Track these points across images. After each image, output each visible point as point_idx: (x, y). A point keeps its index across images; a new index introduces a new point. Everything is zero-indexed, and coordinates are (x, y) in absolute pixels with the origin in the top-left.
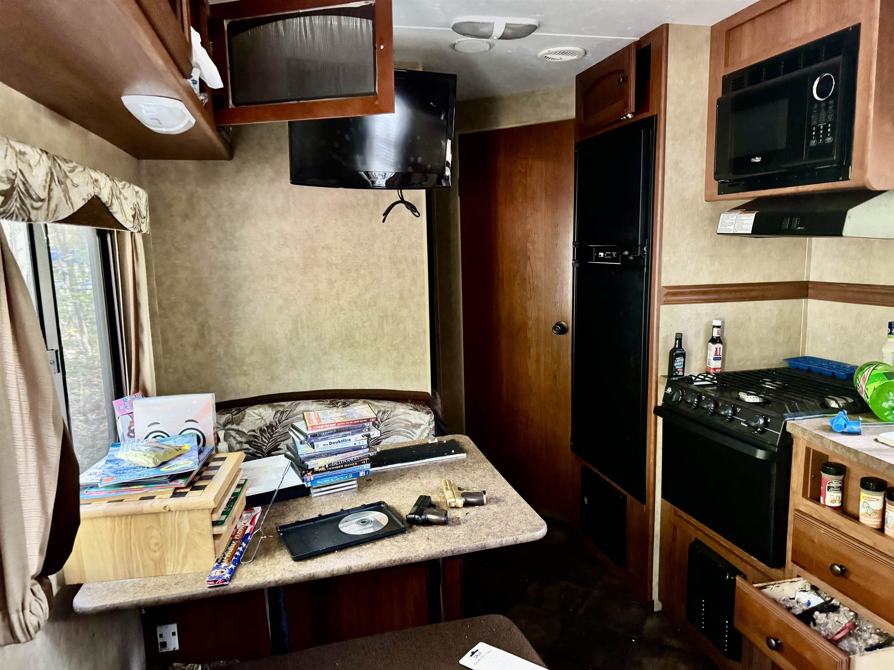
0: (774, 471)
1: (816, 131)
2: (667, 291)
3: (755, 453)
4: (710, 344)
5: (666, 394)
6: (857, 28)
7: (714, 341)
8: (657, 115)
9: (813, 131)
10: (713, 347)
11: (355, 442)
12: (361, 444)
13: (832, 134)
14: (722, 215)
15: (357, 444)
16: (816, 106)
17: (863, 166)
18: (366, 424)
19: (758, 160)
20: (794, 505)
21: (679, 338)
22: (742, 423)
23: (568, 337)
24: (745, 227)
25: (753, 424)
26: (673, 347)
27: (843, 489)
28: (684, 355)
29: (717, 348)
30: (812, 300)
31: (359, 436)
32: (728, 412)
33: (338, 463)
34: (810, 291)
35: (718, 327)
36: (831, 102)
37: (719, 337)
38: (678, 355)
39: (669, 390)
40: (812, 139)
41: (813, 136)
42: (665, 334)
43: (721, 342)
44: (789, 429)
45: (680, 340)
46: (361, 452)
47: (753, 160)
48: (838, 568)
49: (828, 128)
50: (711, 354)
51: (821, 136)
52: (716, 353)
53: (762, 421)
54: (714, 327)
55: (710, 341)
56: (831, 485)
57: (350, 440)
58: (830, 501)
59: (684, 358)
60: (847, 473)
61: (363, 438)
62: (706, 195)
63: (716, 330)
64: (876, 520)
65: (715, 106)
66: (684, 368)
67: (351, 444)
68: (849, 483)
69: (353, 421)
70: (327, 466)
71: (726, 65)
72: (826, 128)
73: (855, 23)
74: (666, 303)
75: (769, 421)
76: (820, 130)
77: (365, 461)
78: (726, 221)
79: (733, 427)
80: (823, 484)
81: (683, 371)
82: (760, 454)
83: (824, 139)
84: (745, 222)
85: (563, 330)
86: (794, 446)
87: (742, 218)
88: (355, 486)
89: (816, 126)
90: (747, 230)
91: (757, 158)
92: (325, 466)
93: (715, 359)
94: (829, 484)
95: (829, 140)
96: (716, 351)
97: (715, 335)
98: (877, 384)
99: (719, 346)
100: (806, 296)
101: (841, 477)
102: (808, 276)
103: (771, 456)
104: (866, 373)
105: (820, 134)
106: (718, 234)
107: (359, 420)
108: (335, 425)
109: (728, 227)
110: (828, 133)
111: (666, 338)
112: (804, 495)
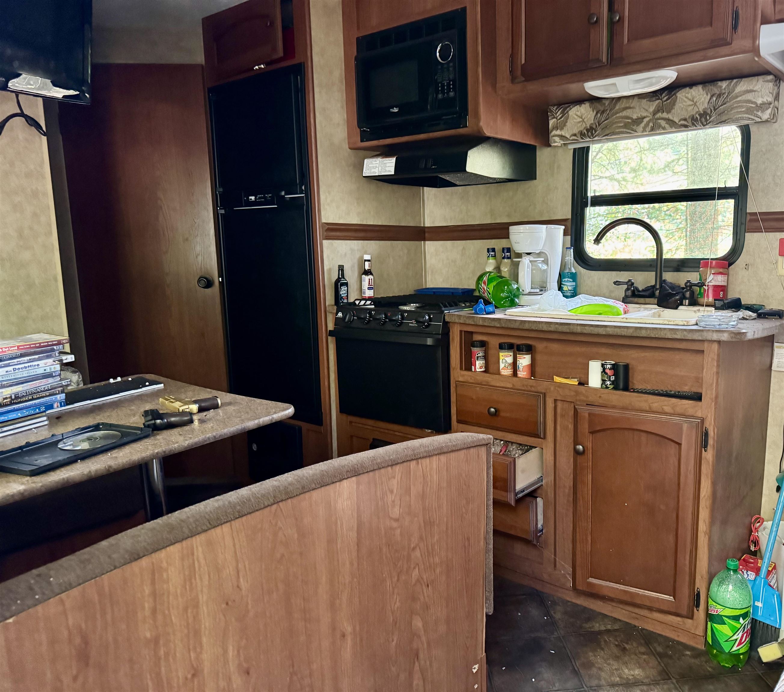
0: (439, 354)
1: (441, 87)
2: (327, 227)
3: (426, 341)
4: (364, 276)
5: (337, 319)
6: (464, 9)
7: (367, 273)
8: (304, 63)
9: (439, 87)
10: (366, 279)
11: (45, 368)
12: (53, 370)
13: (454, 89)
14: (366, 161)
15: (48, 371)
16: (440, 67)
17: (477, 116)
18: (55, 347)
19: (396, 110)
20: (454, 379)
21: (341, 268)
22: (410, 325)
23: (216, 289)
24: (387, 169)
25: (421, 320)
26: (337, 277)
27: (485, 357)
28: (346, 284)
29: (369, 279)
30: (429, 242)
31: (50, 361)
32: (399, 317)
33: (26, 392)
34: (427, 235)
35: (369, 261)
36: (451, 64)
37: (370, 270)
38: (342, 284)
39: (340, 315)
40: (438, 93)
41: (439, 90)
42: (328, 267)
43: (371, 274)
44: (447, 319)
45: (343, 271)
46: (50, 380)
47: (392, 110)
48: (492, 410)
49: (450, 85)
50: (365, 285)
51: (446, 91)
52: (369, 283)
53: (427, 317)
54: (365, 260)
55: (363, 274)
56: (479, 355)
57: (38, 365)
58: (479, 367)
59: (347, 287)
60: (487, 345)
61: (54, 363)
62: (349, 143)
63: (367, 263)
64: (511, 370)
65: (353, 63)
66: (347, 296)
67: (40, 371)
68: (489, 353)
69: (40, 343)
70: (13, 397)
71: (358, 28)
72: (449, 85)
73: (462, 6)
74: (328, 238)
75: (432, 317)
76: (444, 86)
77: (59, 391)
78: (370, 165)
79: (403, 328)
80: (473, 356)
81: (347, 299)
82: (429, 342)
83: (448, 93)
84: (388, 165)
85: (209, 284)
86: (451, 333)
87: (385, 162)
88: (46, 423)
89: (441, 83)
90: (389, 171)
91: (395, 109)
92: (11, 397)
93: (369, 289)
94: (478, 355)
95: (452, 94)
96: (369, 281)
97: (367, 267)
98: (494, 283)
99: (371, 277)
100: (424, 240)
101: (484, 349)
102: (424, 223)
103: (437, 341)
104: (485, 278)
105: (444, 89)
106: (364, 177)
107: (48, 342)
108: (16, 348)
109: (373, 170)
110: (451, 88)
111: (330, 270)
112: (461, 369)
